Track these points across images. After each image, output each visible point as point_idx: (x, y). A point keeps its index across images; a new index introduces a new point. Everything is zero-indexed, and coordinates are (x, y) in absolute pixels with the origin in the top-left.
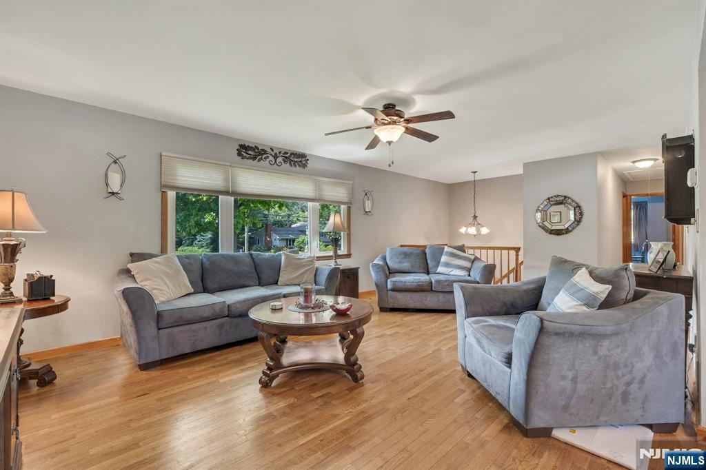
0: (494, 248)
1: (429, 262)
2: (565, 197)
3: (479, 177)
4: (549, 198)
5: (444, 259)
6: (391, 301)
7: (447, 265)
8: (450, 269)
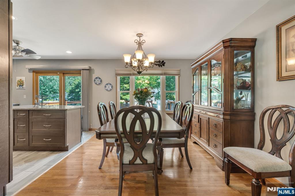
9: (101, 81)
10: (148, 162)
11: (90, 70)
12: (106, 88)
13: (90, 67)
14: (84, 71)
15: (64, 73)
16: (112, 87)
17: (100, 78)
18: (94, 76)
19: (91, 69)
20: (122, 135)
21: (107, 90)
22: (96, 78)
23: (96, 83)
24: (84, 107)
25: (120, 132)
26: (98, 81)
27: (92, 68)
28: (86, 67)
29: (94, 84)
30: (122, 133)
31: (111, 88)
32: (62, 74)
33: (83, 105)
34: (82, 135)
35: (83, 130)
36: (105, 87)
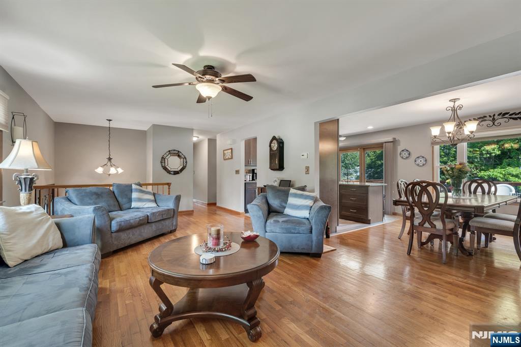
0: (163, 184)
1: (120, 199)
2: (179, 151)
3: (113, 125)
4: (169, 151)
5: (135, 195)
6: (116, 243)
7: (140, 200)
8: (144, 203)
9: (409, 154)
10: (437, 227)
11: (394, 142)
12: (417, 163)
13: (394, 139)
14: (387, 144)
15: (364, 148)
16: (426, 161)
17: (407, 151)
18: (400, 149)
19: (396, 141)
20: (413, 204)
21: (418, 165)
22: (403, 151)
23: (402, 157)
24: (386, 184)
25: (411, 203)
26: (405, 154)
27: (397, 139)
28: (390, 139)
29: (399, 158)
30: (412, 203)
31: (425, 163)
32: (362, 150)
33: (385, 183)
34: (384, 216)
35: (384, 213)
36: (415, 161)
